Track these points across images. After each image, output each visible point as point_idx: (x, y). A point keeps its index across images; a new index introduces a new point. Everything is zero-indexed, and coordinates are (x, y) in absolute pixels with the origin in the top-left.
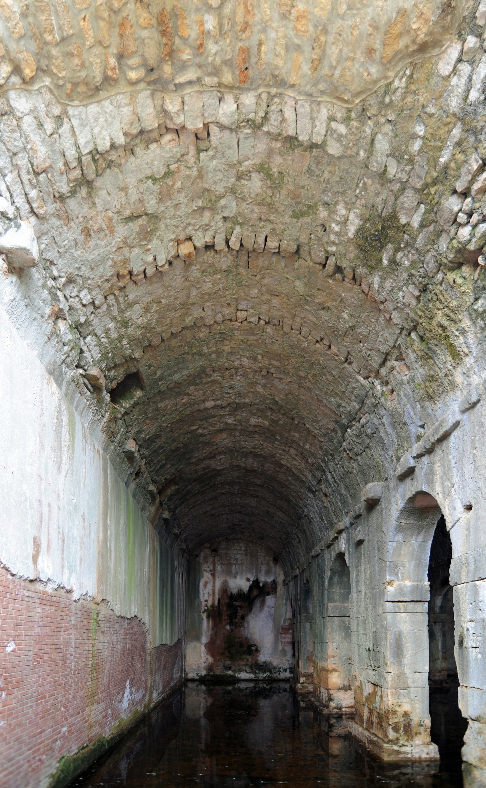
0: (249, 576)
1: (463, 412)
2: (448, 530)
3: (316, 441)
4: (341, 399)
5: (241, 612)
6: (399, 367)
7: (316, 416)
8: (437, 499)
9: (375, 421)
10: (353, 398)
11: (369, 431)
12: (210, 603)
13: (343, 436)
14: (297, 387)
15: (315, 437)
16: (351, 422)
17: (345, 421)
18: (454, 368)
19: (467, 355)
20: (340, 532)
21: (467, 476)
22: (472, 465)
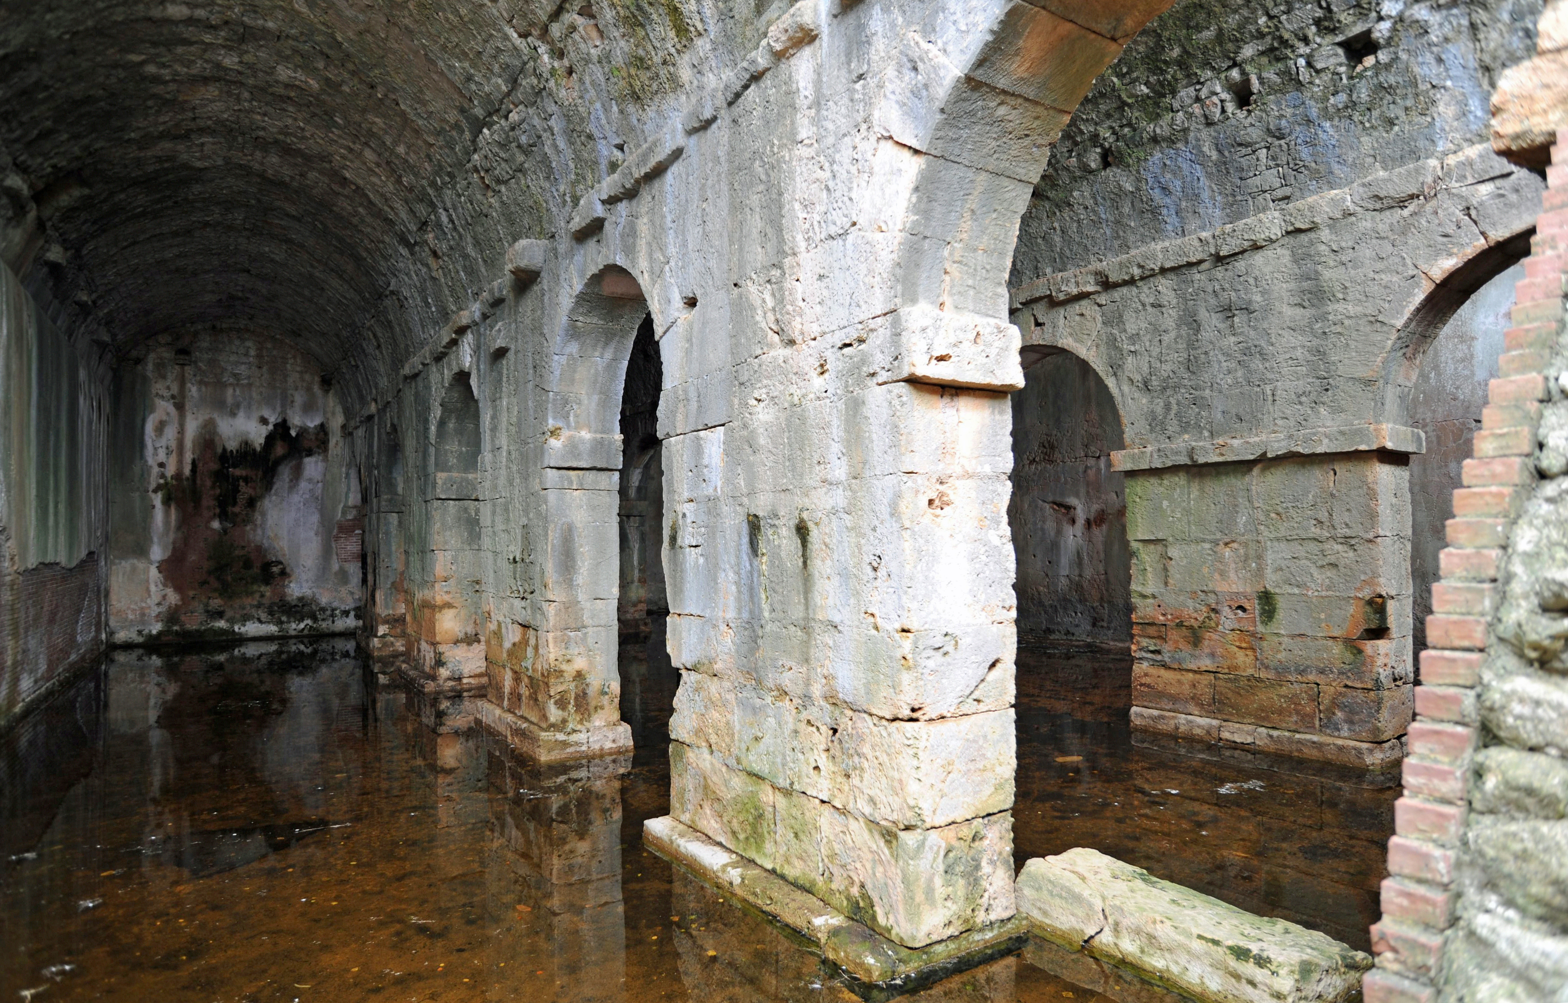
0: (266, 413)
1: (692, 132)
2: (657, 338)
3: (420, 142)
4: (474, 65)
5: (246, 491)
6: (584, 28)
7: (421, 91)
8: (641, 281)
9: (536, 121)
10: (496, 68)
11: (524, 139)
12: (170, 471)
13: (474, 141)
14: (384, 20)
15: (417, 132)
16: (490, 115)
17: (479, 112)
18: (678, 52)
19: (700, 35)
20: (461, 331)
21: (690, 247)
22: (700, 229)
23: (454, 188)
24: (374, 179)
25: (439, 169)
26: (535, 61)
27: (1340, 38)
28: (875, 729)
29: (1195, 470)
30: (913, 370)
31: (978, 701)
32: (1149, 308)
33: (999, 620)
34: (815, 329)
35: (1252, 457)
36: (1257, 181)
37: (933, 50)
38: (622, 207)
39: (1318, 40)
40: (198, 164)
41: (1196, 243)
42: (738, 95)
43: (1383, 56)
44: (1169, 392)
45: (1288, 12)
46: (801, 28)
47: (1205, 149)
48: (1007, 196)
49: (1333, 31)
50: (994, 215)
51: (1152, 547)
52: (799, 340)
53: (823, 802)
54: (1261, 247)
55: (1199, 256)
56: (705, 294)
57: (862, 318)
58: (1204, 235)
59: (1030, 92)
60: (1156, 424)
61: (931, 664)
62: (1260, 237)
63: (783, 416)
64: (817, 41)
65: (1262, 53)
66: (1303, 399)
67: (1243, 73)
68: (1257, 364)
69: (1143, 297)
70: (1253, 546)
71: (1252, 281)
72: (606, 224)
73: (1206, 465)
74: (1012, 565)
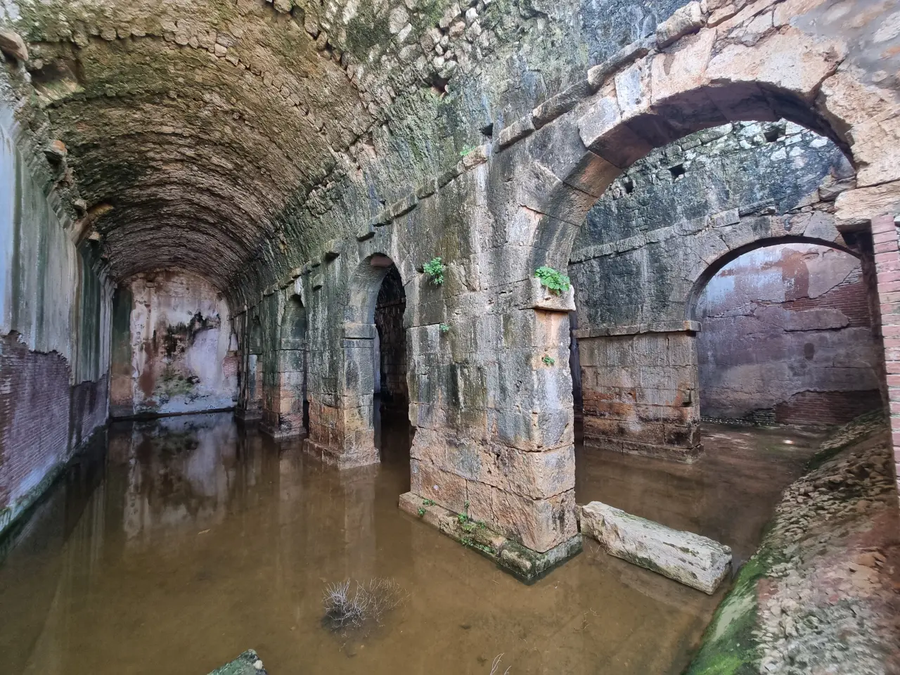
0: (191, 309)
2: (403, 285)
3: (280, 194)
4: (311, 162)
5: (180, 345)
6: (368, 150)
7: (283, 172)
8: (394, 260)
9: (340, 188)
10: (322, 164)
11: (333, 196)
12: (143, 335)
13: (307, 195)
15: (279, 189)
16: (317, 184)
17: (311, 183)
18: (415, 163)
19: (426, 157)
20: (296, 277)
22: (426, 240)
23: (295, 215)
25: (288, 207)
26: (342, 163)
27: (670, 167)
28: (520, 455)
29: (609, 338)
30: (537, 304)
31: (561, 442)
33: (568, 406)
34: (487, 285)
35: (634, 333)
36: (634, 222)
37: (547, 170)
38: (384, 228)
39: (661, 167)
40: (168, 198)
41: (609, 247)
42: (445, 184)
43: (687, 175)
44: (597, 307)
46: (480, 157)
47: (613, 209)
48: (570, 231)
49: (667, 164)
50: (565, 239)
51: (590, 369)
52: (478, 289)
53: (492, 487)
54: (636, 249)
55: (610, 252)
57: (512, 281)
58: (612, 244)
59: (585, 189)
60: (592, 319)
61: (545, 427)
62: (636, 245)
63: (471, 321)
64: (487, 164)
65: (638, 172)
66: (655, 310)
67: (630, 179)
68: (634, 295)
69: (586, 268)
70: (634, 369)
71: (632, 262)
72: (376, 235)
73: (614, 336)
74: (572, 384)
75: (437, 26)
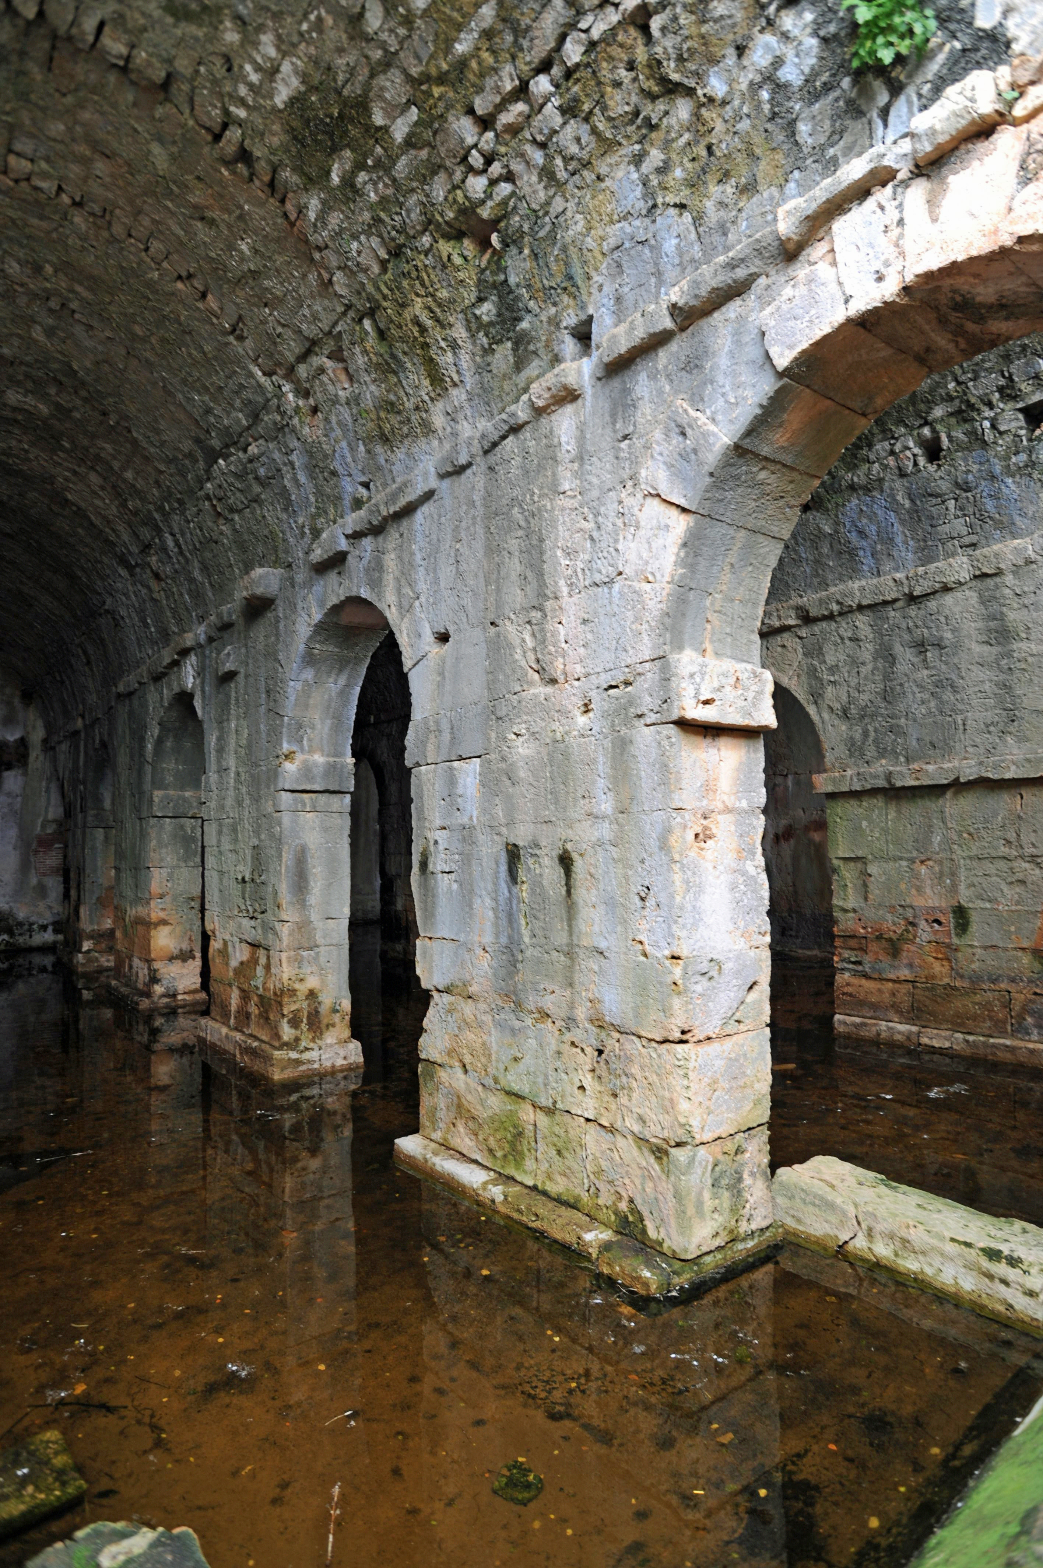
1: (444, 476)
2: (406, 670)
3: (150, 469)
4: (214, 399)
6: (334, 371)
7: (156, 421)
9: (277, 455)
10: (238, 403)
11: (262, 472)
13: (208, 471)
14: (123, 352)
15: (147, 459)
16: (227, 446)
17: (216, 443)
18: (432, 399)
19: (455, 385)
20: (185, 652)
21: (442, 584)
22: (453, 568)
23: (183, 513)
24: (98, 502)
25: (168, 496)
26: (279, 399)
27: (1021, 405)
28: (643, 1050)
29: (892, 793)
30: (683, 713)
31: (738, 1022)
32: (847, 642)
33: (756, 944)
34: (579, 670)
35: (945, 782)
36: (946, 528)
37: (702, 419)
38: (367, 543)
39: (1001, 405)
41: (891, 583)
42: (495, 445)
44: (867, 720)
45: (974, 379)
46: (565, 387)
47: (899, 498)
48: (762, 551)
49: (1015, 398)
50: (750, 569)
51: (852, 864)
52: (561, 679)
53: (588, 1120)
54: (951, 589)
55: (894, 595)
56: (459, 630)
57: (629, 661)
58: (898, 576)
59: (788, 460)
60: (855, 749)
61: (699, 988)
62: (950, 580)
63: (544, 751)
64: (580, 401)
65: (951, 414)
66: (992, 729)
67: (934, 431)
68: (948, 696)
69: (842, 631)
70: (947, 864)
71: (943, 619)
72: (349, 557)
73: (904, 788)
74: (766, 894)
75: (470, 111)
